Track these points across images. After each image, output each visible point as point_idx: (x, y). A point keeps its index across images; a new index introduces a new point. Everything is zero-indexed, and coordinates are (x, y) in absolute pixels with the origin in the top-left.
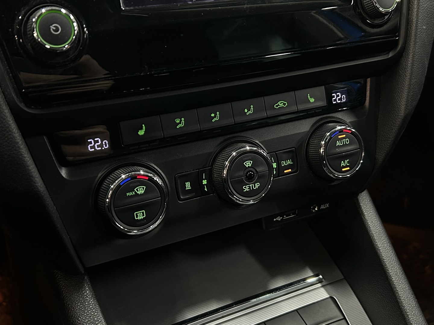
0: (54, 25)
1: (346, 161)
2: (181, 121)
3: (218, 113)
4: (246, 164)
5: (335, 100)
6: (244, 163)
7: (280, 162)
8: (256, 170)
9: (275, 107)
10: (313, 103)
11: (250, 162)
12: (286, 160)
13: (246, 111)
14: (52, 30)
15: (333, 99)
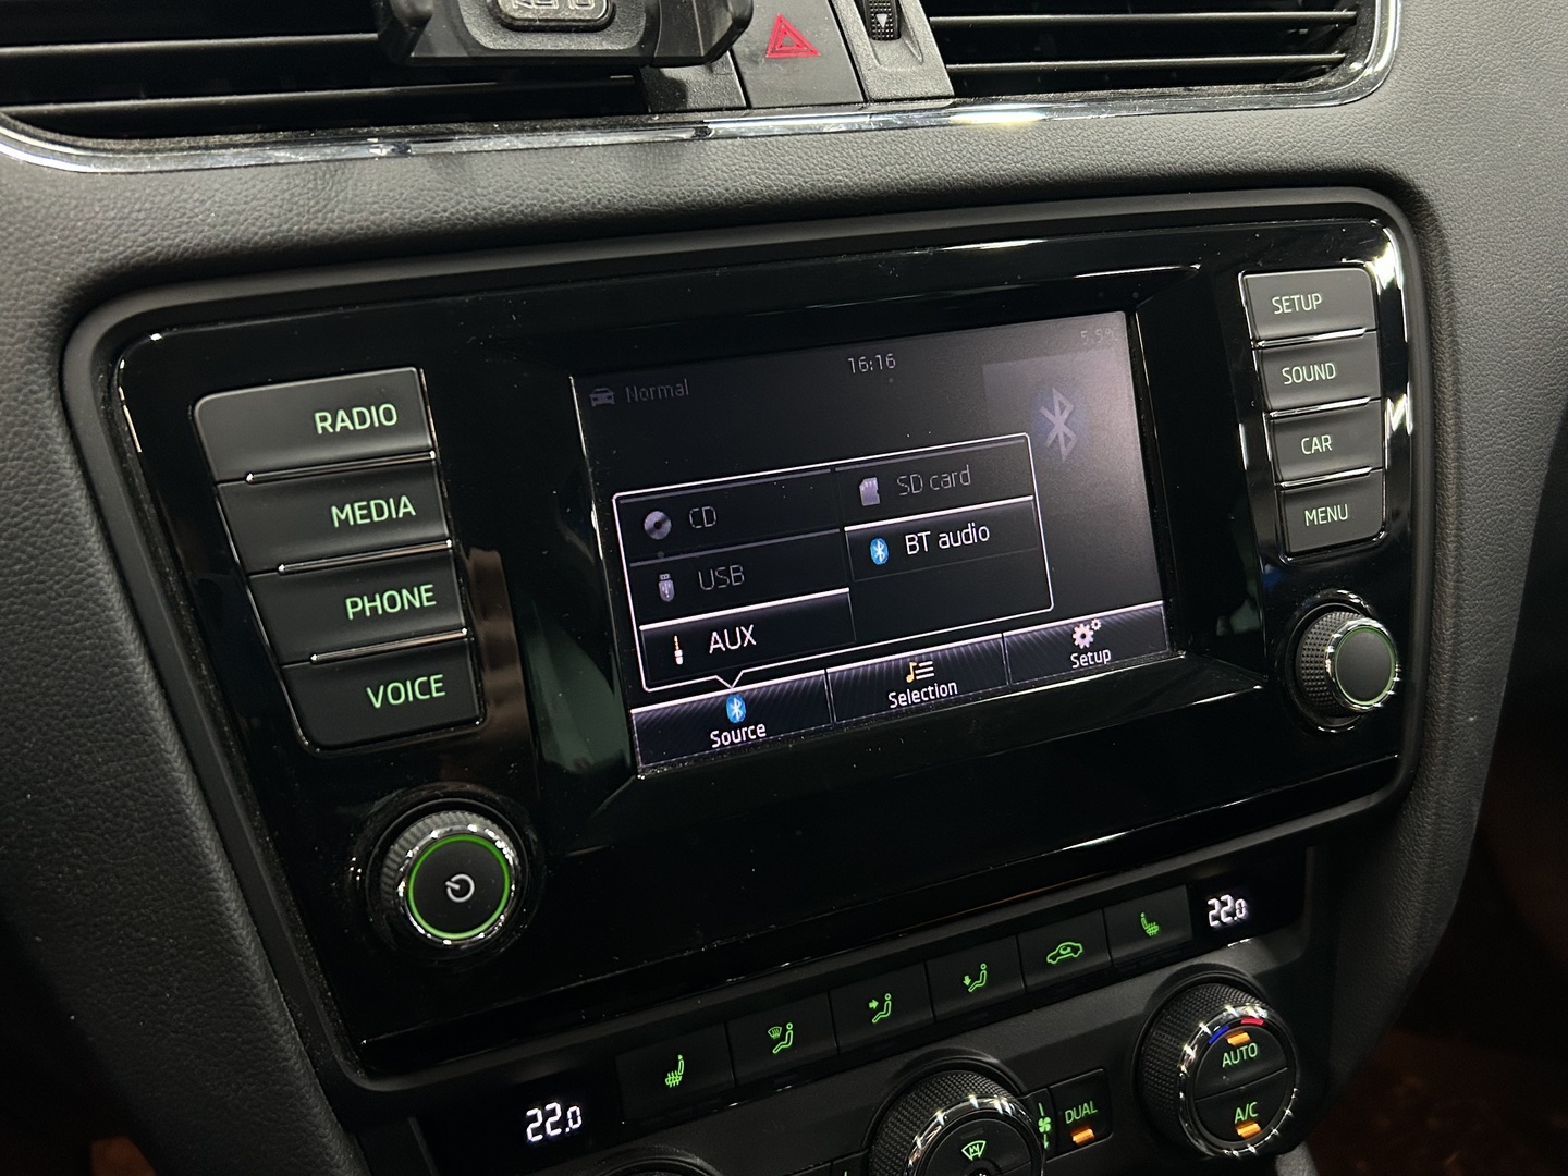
0: (454, 879)
1: (1249, 1107)
2: (785, 1030)
3: (888, 997)
4: (967, 1150)
5: (1217, 918)
6: (963, 1150)
7: (1060, 1113)
8: (997, 1166)
9: (1049, 961)
10: (1154, 937)
11: (981, 1145)
12: (1076, 1105)
13: (967, 981)
14: (449, 890)
15: (1211, 913)
